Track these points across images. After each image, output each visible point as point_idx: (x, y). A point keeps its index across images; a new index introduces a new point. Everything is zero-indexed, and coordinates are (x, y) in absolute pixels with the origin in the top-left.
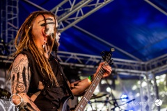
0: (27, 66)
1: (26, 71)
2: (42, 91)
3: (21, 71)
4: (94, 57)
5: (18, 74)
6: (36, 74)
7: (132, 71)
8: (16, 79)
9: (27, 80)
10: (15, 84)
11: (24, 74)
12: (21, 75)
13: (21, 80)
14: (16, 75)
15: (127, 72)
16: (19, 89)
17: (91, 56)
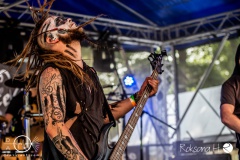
0: (60, 84)
1: (61, 91)
2: (79, 116)
3: (55, 92)
4: (89, 17)
5: (51, 96)
6: (72, 92)
7: (141, 40)
8: (50, 103)
9: (63, 104)
10: (50, 110)
11: (58, 95)
12: (55, 97)
13: (56, 104)
14: (49, 98)
15: (134, 41)
16: (56, 117)
17: (85, 16)
